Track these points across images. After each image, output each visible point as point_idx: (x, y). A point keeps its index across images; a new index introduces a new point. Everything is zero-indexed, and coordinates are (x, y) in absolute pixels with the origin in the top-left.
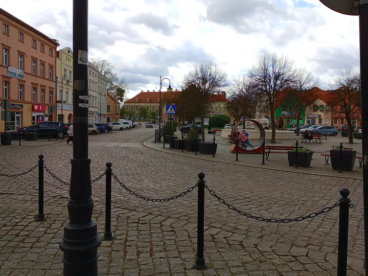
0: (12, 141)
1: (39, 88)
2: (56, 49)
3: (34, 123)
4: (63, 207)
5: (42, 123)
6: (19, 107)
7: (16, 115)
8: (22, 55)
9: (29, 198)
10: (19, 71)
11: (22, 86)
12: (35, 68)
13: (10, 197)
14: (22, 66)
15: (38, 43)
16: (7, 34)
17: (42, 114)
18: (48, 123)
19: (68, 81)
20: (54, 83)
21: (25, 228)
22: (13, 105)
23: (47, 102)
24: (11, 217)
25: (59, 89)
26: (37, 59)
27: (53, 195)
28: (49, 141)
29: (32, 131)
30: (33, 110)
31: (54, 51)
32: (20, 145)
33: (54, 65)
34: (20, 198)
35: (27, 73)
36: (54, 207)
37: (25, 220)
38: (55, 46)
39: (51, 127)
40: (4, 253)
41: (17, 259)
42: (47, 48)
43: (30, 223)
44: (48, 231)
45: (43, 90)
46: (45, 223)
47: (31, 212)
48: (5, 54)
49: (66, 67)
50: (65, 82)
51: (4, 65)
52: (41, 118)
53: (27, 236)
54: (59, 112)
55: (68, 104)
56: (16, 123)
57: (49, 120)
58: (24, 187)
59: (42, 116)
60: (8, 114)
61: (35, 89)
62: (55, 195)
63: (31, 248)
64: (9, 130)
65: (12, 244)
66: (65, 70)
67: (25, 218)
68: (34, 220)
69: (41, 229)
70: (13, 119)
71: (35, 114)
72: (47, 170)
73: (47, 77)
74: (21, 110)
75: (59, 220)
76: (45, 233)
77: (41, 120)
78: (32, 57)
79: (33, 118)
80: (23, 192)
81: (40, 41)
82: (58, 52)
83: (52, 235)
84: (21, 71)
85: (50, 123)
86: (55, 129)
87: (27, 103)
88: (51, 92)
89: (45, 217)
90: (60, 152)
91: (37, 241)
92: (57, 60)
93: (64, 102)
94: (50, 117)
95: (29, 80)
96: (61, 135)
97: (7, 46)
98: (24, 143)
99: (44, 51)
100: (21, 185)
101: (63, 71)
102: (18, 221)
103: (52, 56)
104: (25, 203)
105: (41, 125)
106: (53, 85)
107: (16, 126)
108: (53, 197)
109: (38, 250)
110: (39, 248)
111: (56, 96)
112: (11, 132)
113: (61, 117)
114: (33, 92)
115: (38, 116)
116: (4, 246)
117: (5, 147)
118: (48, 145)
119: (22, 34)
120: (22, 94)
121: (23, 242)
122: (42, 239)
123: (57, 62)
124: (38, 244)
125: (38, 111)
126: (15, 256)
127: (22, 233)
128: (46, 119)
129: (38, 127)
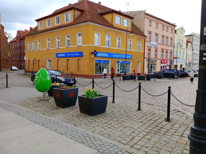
0: (151, 79)
1: (165, 51)
2: (174, 28)
3: (161, 70)
4: (180, 117)
5: (166, 70)
6: (154, 62)
7: (153, 66)
8: (157, 35)
9: (161, 108)
10: (155, 43)
11: (156, 51)
12: (163, 41)
13: (152, 106)
14: (157, 40)
15: (165, 27)
16: (150, 25)
17: (166, 65)
18: (169, 70)
19: (181, 46)
20: (173, 48)
21: (160, 123)
22: (152, 60)
23: (169, 58)
24: (154, 117)
25: (175, 50)
26: (164, 36)
27: (174, 109)
28: (169, 79)
29: (160, 74)
30: (161, 63)
31: (173, 30)
32: (155, 81)
33: (173, 37)
34: (157, 107)
35: (159, 44)
36: (174, 115)
37: (160, 119)
38: (174, 27)
39: (171, 72)
40: (151, 133)
41: (158, 138)
42: (170, 29)
43: (163, 121)
44: (173, 128)
45: (167, 52)
46: (170, 123)
47: (163, 116)
48: (149, 35)
49: (180, 38)
50: (179, 46)
51: (149, 41)
52: (165, 67)
53: (162, 128)
54: (175, 64)
55: (180, 59)
56: (153, 69)
57: (169, 68)
58: (158, 102)
59: (166, 66)
60: (150, 65)
61: (163, 51)
62: (175, 109)
63: (164, 134)
64: (149, 73)
65: (154, 130)
66: (179, 40)
67: (160, 118)
68: (164, 120)
69: (169, 126)
70: (151, 68)
71: (162, 65)
72: (173, 95)
73: (169, 44)
74: (155, 63)
75: (178, 124)
76: (171, 128)
77: (165, 68)
78: (162, 35)
79: (161, 67)
80: (158, 105)
81: (166, 26)
82: (176, 30)
83: (175, 131)
84: (156, 43)
85: (170, 70)
86: (172, 73)
87: (159, 59)
88: (171, 53)
89: (170, 120)
90: (176, 86)
91: (167, 132)
92: (175, 34)
93: (178, 58)
94: (170, 66)
95: (160, 47)
96: (176, 76)
97: (150, 31)
98: (157, 80)
99: (168, 31)
100: (157, 101)
101: (178, 40)
102: (157, 119)
103: (172, 33)
104: (160, 110)
105: (165, 71)
106: (172, 49)
107: (153, 71)
108: (174, 110)
109: (168, 137)
110: (169, 135)
111: (174, 54)
112: (150, 74)
113: (176, 66)
114: (162, 53)
115: (164, 66)
116: (151, 130)
117: (148, 81)
118: (169, 82)
119: (158, 24)
120: (156, 55)
121: (160, 130)
122: (169, 131)
123: (175, 36)
124: (167, 133)
125: (164, 63)
126: (157, 136)
127: (159, 126)
128: (168, 68)
129: (164, 72)
